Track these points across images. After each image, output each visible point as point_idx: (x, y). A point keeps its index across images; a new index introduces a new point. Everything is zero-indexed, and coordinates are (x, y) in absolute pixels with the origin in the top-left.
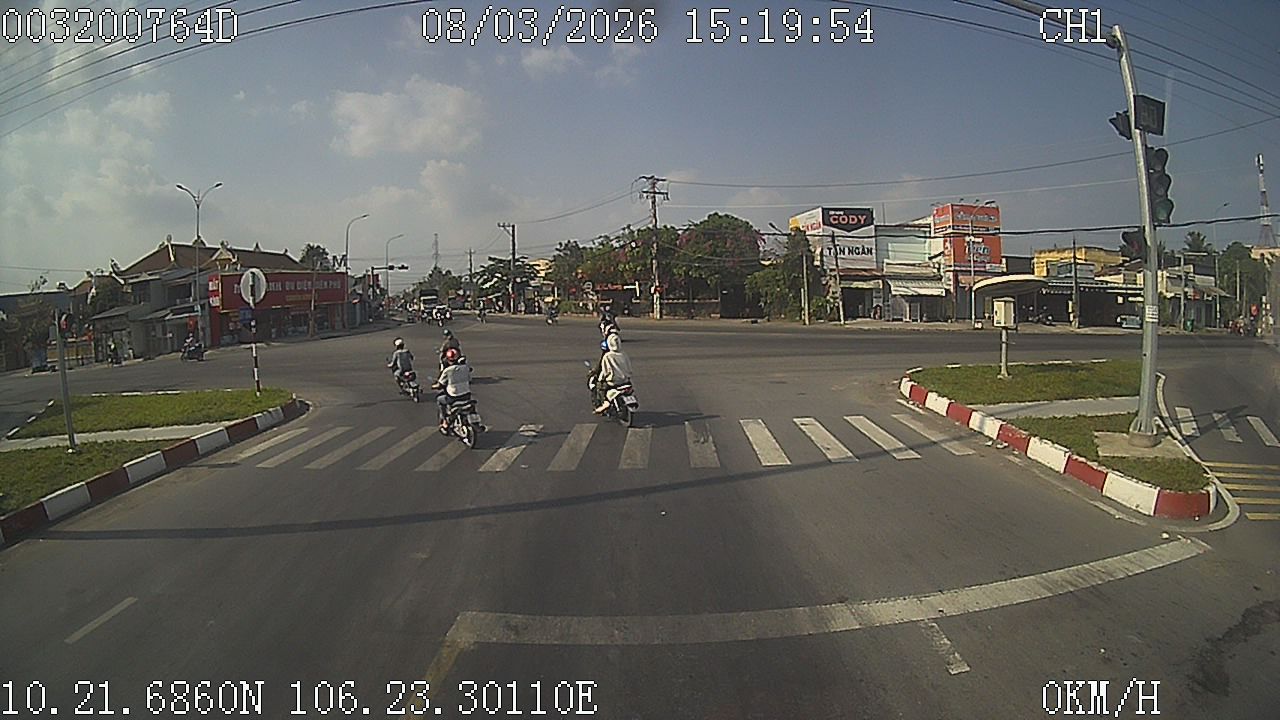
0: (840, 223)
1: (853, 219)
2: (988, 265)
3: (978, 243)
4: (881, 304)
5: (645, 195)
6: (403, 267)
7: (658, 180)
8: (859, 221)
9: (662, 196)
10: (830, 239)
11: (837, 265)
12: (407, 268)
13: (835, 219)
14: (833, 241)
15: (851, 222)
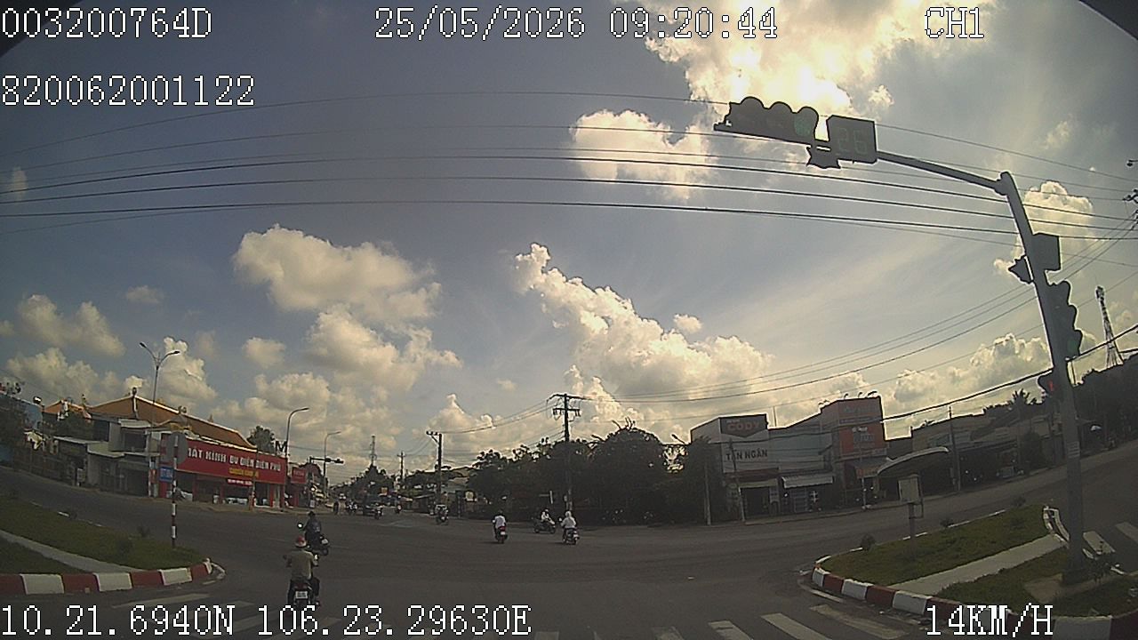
0: (737, 430)
1: (749, 426)
2: (874, 451)
3: (864, 432)
4: (778, 500)
5: (559, 411)
6: (338, 461)
7: (571, 397)
8: (754, 426)
9: (574, 412)
10: (728, 446)
11: (735, 469)
12: (342, 462)
13: (732, 427)
14: (731, 448)
15: (747, 428)
